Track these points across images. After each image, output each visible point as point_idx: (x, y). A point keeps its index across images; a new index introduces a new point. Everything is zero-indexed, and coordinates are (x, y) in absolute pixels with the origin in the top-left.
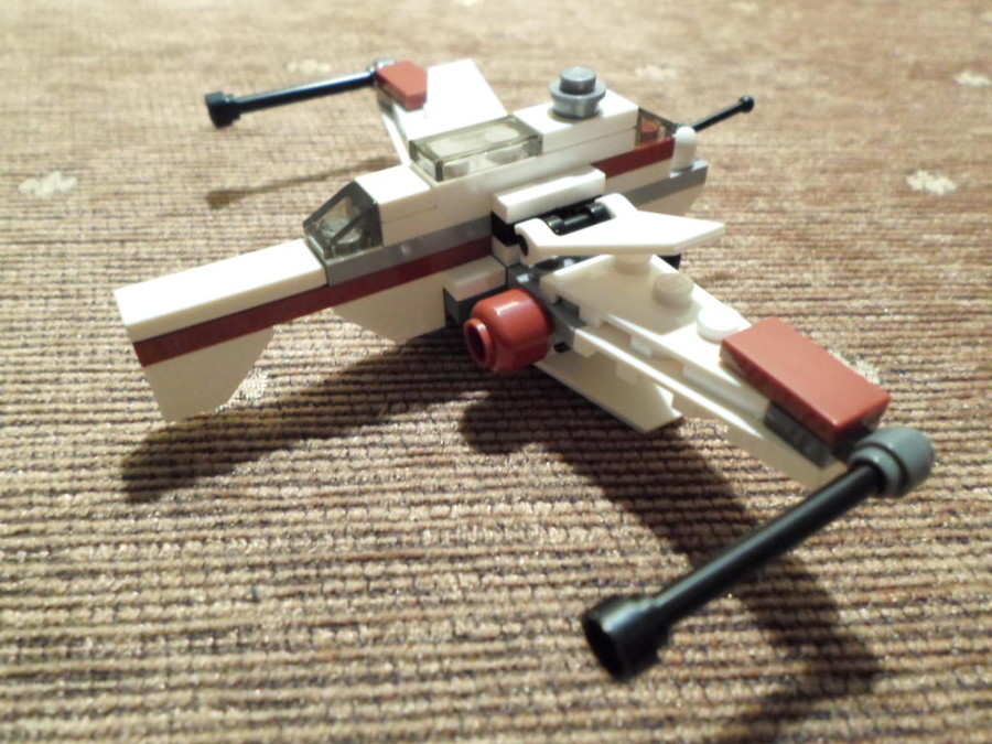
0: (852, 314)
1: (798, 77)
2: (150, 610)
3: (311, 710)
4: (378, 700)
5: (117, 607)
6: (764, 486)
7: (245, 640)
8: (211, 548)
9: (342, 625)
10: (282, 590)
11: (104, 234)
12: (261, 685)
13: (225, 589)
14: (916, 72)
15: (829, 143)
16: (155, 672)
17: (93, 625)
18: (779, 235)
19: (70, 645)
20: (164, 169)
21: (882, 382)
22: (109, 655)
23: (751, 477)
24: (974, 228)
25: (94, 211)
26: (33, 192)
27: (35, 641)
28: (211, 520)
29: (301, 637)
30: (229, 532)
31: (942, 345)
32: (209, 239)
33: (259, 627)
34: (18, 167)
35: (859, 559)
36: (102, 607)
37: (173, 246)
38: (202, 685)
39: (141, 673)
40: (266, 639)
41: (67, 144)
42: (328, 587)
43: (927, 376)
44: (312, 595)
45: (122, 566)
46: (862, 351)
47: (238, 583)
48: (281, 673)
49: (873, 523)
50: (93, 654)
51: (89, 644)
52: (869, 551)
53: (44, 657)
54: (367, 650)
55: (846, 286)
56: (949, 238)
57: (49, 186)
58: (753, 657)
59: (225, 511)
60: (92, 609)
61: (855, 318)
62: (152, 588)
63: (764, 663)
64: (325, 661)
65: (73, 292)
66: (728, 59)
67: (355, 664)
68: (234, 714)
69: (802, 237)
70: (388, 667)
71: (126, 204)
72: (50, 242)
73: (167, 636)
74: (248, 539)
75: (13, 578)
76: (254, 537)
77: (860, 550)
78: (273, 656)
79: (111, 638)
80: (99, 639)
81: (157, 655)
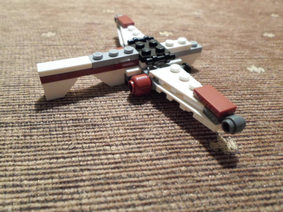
0: (255, 59)
1: (232, 14)
2: (102, 113)
3: (146, 130)
4: (161, 127)
5: (94, 113)
6: (242, 89)
7: (127, 118)
8: (113, 102)
9: (149, 115)
10: (133, 109)
11: (66, 44)
12: (133, 126)
13: (120, 109)
14: (260, 14)
15: (243, 27)
16: (107, 124)
17: (89, 117)
18: (234, 44)
19: (84, 120)
20: (78, 31)
21: (265, 71)
22: (95, 121)
23: (239, 87)
24: (280, 43)
25: (63, 39)
26: (45, 36)
27: (76, 120)
28: (112, 97)
29: (141, 117)
30: (116, 99)
31: (278, 64)
32: (94, 45)
33: (130, 116)
34: (40, 31)
35: (268, 102)
36: (91, 113)
37: (85, 46)
38: (119, 126)
39: (104, 124)
40: (132, 118)
41: (51, 26)
42: (144, 108)
43: (276, 70)
44: (140, 110)
45: (93, 106)
46: (260, 65)
47: (122, 108)
48: (137, 123)
49: (269, 96)
50: (91, 122)
51: (89, 120)
52: (269, 100)
53: (79, 123)
54: (157, 119)
55: (253, 54)
56: (275, 45)
57: (49, 34)
58: (247, 118)
59: (114, 95)
60: (88, 114)
61: (257, 60)
62: (101, 109)
63: (250, 119)
64: (147, 121)
65: (62, 55)
66: (213, 10)
67: (155, 121)
68: (128, 131)
69: (240, 45)
70: (162, 122)
71: (70, 38)
72: (53, 45)
73: (108, 118)
74: (122, 100)
75: (67, 109)
76: (123, 100)
77: (268, 100)
78: (134, 121)
79: (95, 119)
80: (92, 119)
81: (107, 121)
